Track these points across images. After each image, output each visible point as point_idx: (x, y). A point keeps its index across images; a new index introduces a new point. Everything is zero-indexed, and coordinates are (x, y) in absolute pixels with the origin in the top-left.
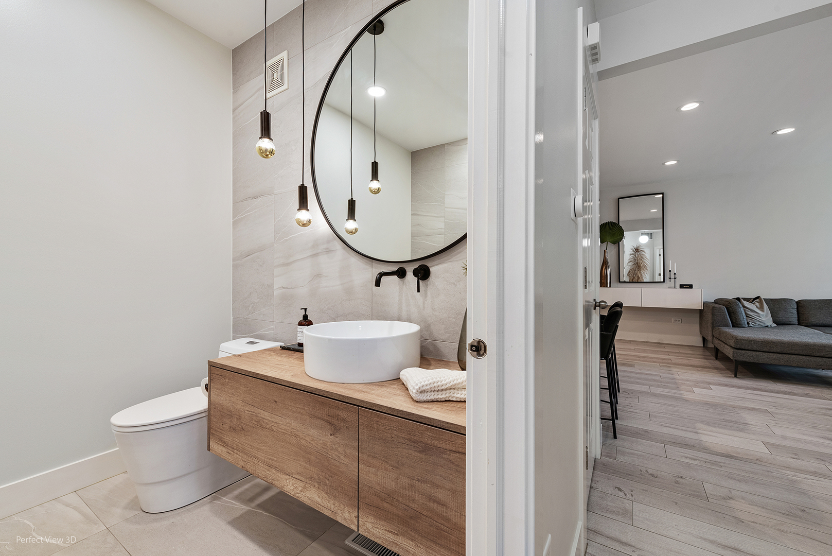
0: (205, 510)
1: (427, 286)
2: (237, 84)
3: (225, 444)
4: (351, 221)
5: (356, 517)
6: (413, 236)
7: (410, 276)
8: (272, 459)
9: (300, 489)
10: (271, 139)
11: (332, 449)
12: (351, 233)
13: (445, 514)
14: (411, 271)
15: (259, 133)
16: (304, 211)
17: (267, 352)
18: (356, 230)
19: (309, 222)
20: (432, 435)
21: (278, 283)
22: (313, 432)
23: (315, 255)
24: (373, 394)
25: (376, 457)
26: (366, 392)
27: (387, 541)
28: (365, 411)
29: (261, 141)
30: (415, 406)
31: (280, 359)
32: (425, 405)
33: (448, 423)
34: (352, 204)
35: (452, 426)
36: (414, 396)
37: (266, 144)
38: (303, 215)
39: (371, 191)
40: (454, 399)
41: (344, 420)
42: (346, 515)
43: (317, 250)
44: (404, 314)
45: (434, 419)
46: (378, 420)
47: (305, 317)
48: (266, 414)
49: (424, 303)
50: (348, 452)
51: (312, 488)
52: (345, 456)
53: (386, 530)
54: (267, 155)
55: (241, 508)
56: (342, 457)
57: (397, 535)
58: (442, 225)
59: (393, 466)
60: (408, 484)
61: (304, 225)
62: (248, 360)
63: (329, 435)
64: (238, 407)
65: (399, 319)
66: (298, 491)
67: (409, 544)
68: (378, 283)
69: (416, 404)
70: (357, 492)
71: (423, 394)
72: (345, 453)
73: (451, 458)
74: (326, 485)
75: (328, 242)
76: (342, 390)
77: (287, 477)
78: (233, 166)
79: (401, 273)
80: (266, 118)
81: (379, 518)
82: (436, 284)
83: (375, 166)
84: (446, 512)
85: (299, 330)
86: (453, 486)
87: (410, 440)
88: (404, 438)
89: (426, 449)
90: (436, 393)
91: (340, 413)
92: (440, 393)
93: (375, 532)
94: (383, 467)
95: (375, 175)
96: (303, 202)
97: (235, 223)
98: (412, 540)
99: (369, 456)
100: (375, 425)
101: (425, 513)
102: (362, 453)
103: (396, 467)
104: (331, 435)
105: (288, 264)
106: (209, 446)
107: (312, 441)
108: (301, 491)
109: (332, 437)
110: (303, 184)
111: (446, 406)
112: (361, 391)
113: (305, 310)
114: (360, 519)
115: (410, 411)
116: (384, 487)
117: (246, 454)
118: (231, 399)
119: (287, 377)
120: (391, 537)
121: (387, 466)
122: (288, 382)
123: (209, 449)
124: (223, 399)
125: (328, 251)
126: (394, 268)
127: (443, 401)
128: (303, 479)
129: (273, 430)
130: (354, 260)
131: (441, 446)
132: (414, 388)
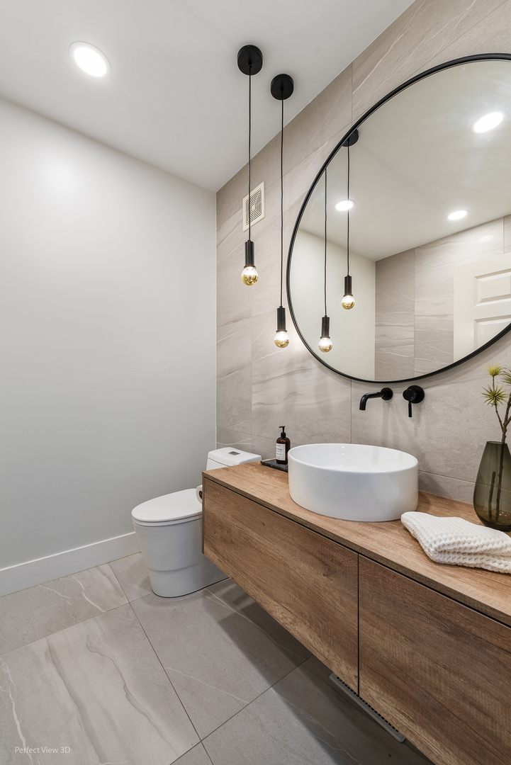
0: (198, 604)
1: (420, 410)
2: (220, 221)
3: (216, 552)
4: (325, 339)
5: (355, 677)
6: (378, 347)
7: (398, 397)
8: (260, 580)
9: (290, 620)
10: (254, 267)
11: (326, 591)
12: (325, 350)
13: (490, 728)
14: (400, 393)
15: (244, 263)
16: (282, 333)
17: (250, 467)
18: (330, 347)
19: (287, 342)
20: (466, 617)
21: (256, 399)
22: (302, 565)
23: (290, 374)
24: (373, 540)
25: (382, 619)
26: (364, 535)
27: (397, 722)
28: (367, 560)
29: (245, 269)
30: (435, 569)
31: (261, 475)
32: (448, 570)
33: (494, 610)
34: (326, 321)
35: (502, 616)
36: (431, 555)
37: (250, 272)
38: (282, 337)
39: (344, 307)
40: (489, 568)
41: (340, 564)
42: (344, 669)
43: (293, 369)
44: (390, 439)
45: (470, 598)
46: (385, 576)
47: (283, 435)
48: (255, 534)
49: (416, 429)
50: (345, 600)
51: (303, 624)
52: (341, 604)
53: (396, 709)
54: (251, 282)
55: (229, 610)
56: (338, 604)
57: (413, 722)
58: (412, 335)
59: (406, 637)
60: (430, 667)
61: (282, 346)
62: (235, 475)
63: (322, 574)
64: (228, 520)
65: (384, 445)
66: (287, 622)
67: (432, 741)
68: (363, 407)
69: (434, 566)
70: (357, 649)
71: (443, 555)
72: (341, 600)
73: (501, 658)
74: (319, 627)
75: (304, 360)
76: (336, 528)
77: (276, 603)
78: (217, 295)
79: (387, 395)
80: (250, 247)
81: (387, 691)
82: (433, 408)
83: (348, 281)
84: (493, 727)
85: (277, 447)
86: (505, 697)
87: (432, 614)
88: (423, 608)
89: (456, 632)
90: (462, 556)
91: (335, 554)
92: (468, 557)
93: (381, 704)
94: (392, 633)
95: (348, 290)
96: (281, 325)
97: (218, 345)
98: (436, 739)
99: (373, 614)
100: (380, 580)
101: (456, 712)
102: (363, 608)
103: (410, 639)
104: (324, 575)
105: (264, 382)
106: (203, 549)
107: (303, 575)
108: (291, 623)
109: (325, 578)
110: (281, 306)
111: (480, 577)
112: (359, 534)
113: (283, 428)
114: (361, 681)
115: (430, 577)
116: (393, 657)
117: (236, 567)
118: (222, 512)
119: (273, 500)
120: (405, 721)
121: (398, 634)
122: (276, 507)
123: (203, 552)
124: (214, 510)
125: (303, 370)
126: (378, 389)
127: (472, 568)
128: (293, 612)
129: (260, 552)
130: (331, 379)
131: (483, 637)
132: (431, 545)
